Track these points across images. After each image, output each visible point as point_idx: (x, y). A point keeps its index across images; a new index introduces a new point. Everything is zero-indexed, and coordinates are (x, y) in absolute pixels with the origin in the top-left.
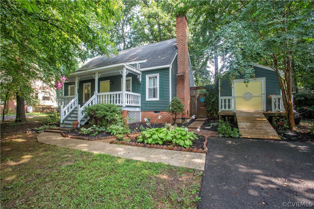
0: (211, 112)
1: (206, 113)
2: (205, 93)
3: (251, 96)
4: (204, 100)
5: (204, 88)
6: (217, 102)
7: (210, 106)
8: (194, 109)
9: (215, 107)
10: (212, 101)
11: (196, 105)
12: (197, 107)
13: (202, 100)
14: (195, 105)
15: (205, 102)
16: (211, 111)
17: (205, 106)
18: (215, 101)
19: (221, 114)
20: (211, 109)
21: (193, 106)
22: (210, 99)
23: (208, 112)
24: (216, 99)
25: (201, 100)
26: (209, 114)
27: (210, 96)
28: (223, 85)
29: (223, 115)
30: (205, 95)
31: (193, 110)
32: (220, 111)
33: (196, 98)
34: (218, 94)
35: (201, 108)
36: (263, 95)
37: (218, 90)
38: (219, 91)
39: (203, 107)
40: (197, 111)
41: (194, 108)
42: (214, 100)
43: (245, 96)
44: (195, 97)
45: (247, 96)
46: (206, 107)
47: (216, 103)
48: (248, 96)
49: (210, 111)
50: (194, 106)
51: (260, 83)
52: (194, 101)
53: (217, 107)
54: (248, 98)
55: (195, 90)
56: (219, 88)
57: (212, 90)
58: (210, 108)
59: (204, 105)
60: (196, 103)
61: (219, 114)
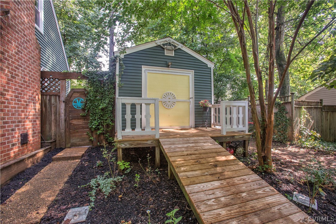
0: (98, 132)
1: (87, 134)
2: (85, 89)
3: (174, 100)
4: (82, 104)
5: (83, 77)
6: (111, 109)
7: (96, 118)
8: (56, 126)
9: (106, 120)
10: (100, 107)
11: (63, 115)
12: (65, 120)
13: (78, 103)
14: (60, 116)
15: (84, 110)
16: (99, 129)
17: (85, 117)
18: (106, 108)
19: (123, 146)
20: (99, 125)
21: (53, 118)
22: (96, 104)
23: (92, 132)
24: (108, 104)
25: (73, 104)
26: (95, 136)
27: (96, 97)
28: (126, 74)
29: (128, 146)
30: (84, 93)
31: (53, 128)
32: (120, 135)
33: (63, 99)
34: (115, 93)
35: (75, 122)
36: (191, 100)
37: (115, 83)
38: (117, 85)
39: (80, 121)
40: (63, 131)
41: (56, 123)
42: (105, 105)
43: (165, 100)
44: (59, 96)
45: (167, 100)
46: (88, 120)
47: (109, 112)
48: (169, 100)
49: (97, 129)
50: (56, 119)
51: (186, 78)
52: (56, 107)
53: (112, 120)
54: (169, 103)
55: (59, 80)
56: (117, 80)
57: (100, 82)
58: (95, 122)
59: (83, 116)
60: (62, 111)
61: (118, 145)
